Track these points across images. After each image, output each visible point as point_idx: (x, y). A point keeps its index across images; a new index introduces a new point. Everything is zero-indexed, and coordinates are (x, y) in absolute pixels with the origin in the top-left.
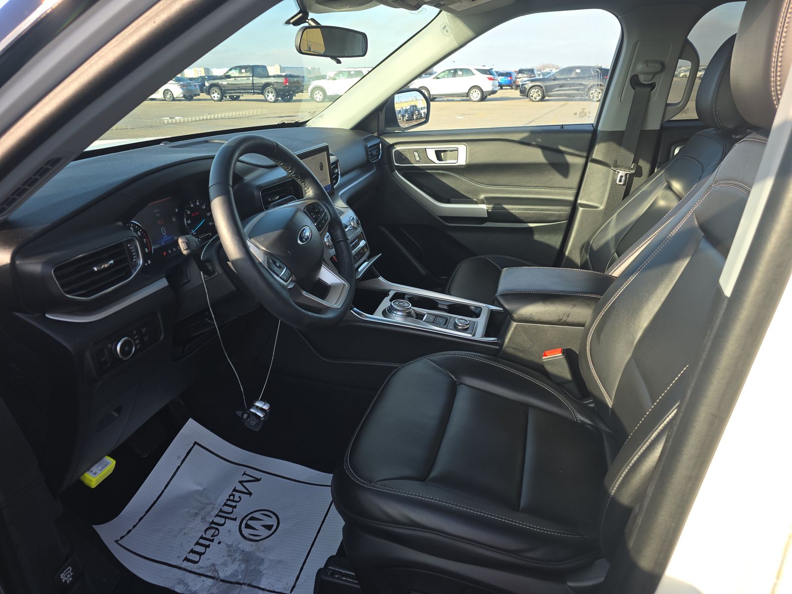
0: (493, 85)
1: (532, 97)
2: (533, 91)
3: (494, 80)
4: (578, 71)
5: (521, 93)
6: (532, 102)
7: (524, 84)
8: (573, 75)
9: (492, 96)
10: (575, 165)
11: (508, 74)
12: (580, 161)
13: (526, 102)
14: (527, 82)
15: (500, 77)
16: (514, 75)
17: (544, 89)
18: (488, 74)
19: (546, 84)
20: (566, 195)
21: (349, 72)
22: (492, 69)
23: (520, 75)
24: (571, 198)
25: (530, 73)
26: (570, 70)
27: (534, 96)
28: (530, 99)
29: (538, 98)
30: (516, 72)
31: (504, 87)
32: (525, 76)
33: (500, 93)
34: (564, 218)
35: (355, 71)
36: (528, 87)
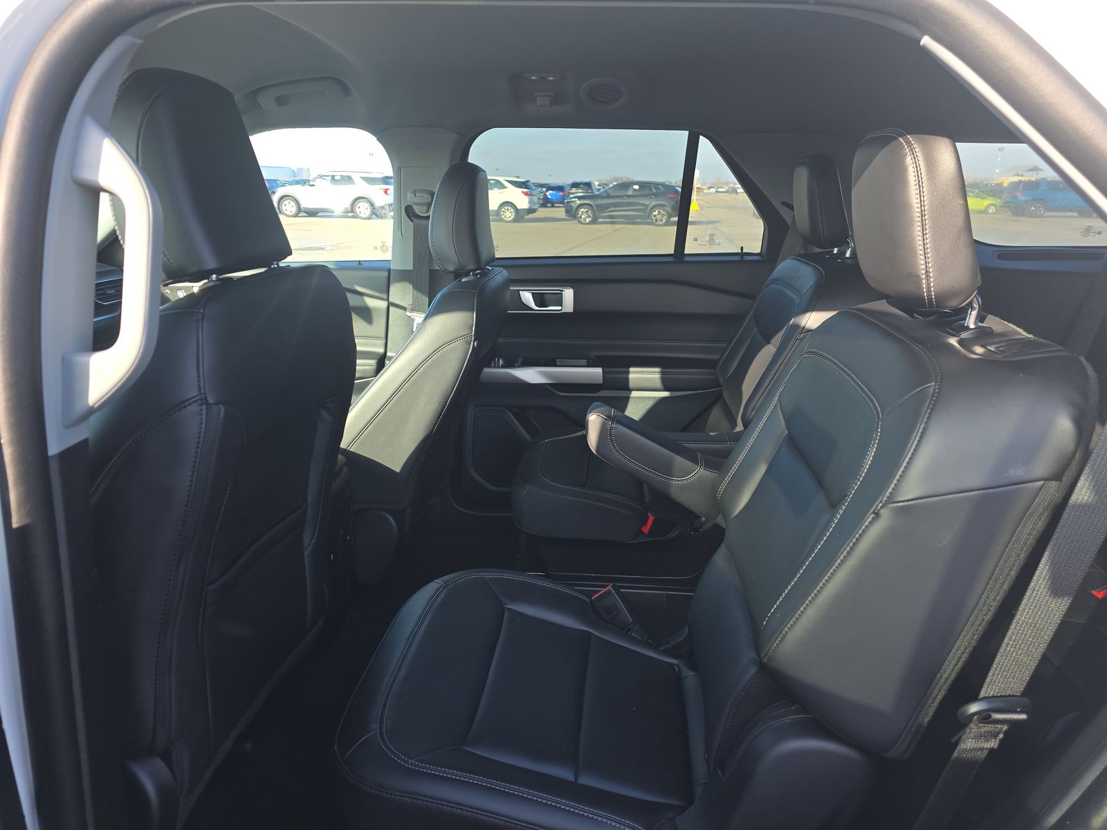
0: (530, 202)
1: (581, 218)
2: (581, 210)
3: (531, 195)
4: (636, 187)
5: (567, 213)
6: (580, 225)
7: (570, 202)
8: (630, 192)
9: (531, 216)
10: (377, 309)
11: (560, 188)
12: (384, 304)
13: (573, 225)
14: (574, 200)
15: (550, 192)
16: (567, 189)
17: (595, 208)
18: (523, 188)
19: (596, 203)
20: (374, 345)
21: (333, 177)
22: (529, 181)
23: (574, 190)
24: (382, 350)
25: (586, 187)
26: (625, 185)
27: (583, 216)
28: (578, 220)
29: (588, 220)
30: (568, 185)
31: (555, 205)
32: (580, 191)
33: (543, 212)
34: (369, 374)
35: (341, 176)
36: (574, 206)
